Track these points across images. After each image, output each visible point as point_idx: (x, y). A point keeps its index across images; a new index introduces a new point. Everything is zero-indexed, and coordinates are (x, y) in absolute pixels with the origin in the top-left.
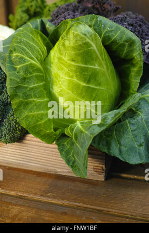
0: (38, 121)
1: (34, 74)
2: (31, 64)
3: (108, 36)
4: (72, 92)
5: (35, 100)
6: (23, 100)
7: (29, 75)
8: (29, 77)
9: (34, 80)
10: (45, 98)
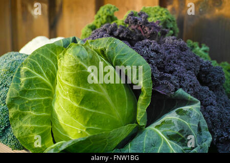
0: (30, 133)
1: (37, 88)
2: (37, 78)
3: (120, 60)
4: (67, 111)
5: (32, 112)
6: (20, 111)
7: (31, 89)
8: (30, 90)
9: (36, 94)
10: (43, 112)
